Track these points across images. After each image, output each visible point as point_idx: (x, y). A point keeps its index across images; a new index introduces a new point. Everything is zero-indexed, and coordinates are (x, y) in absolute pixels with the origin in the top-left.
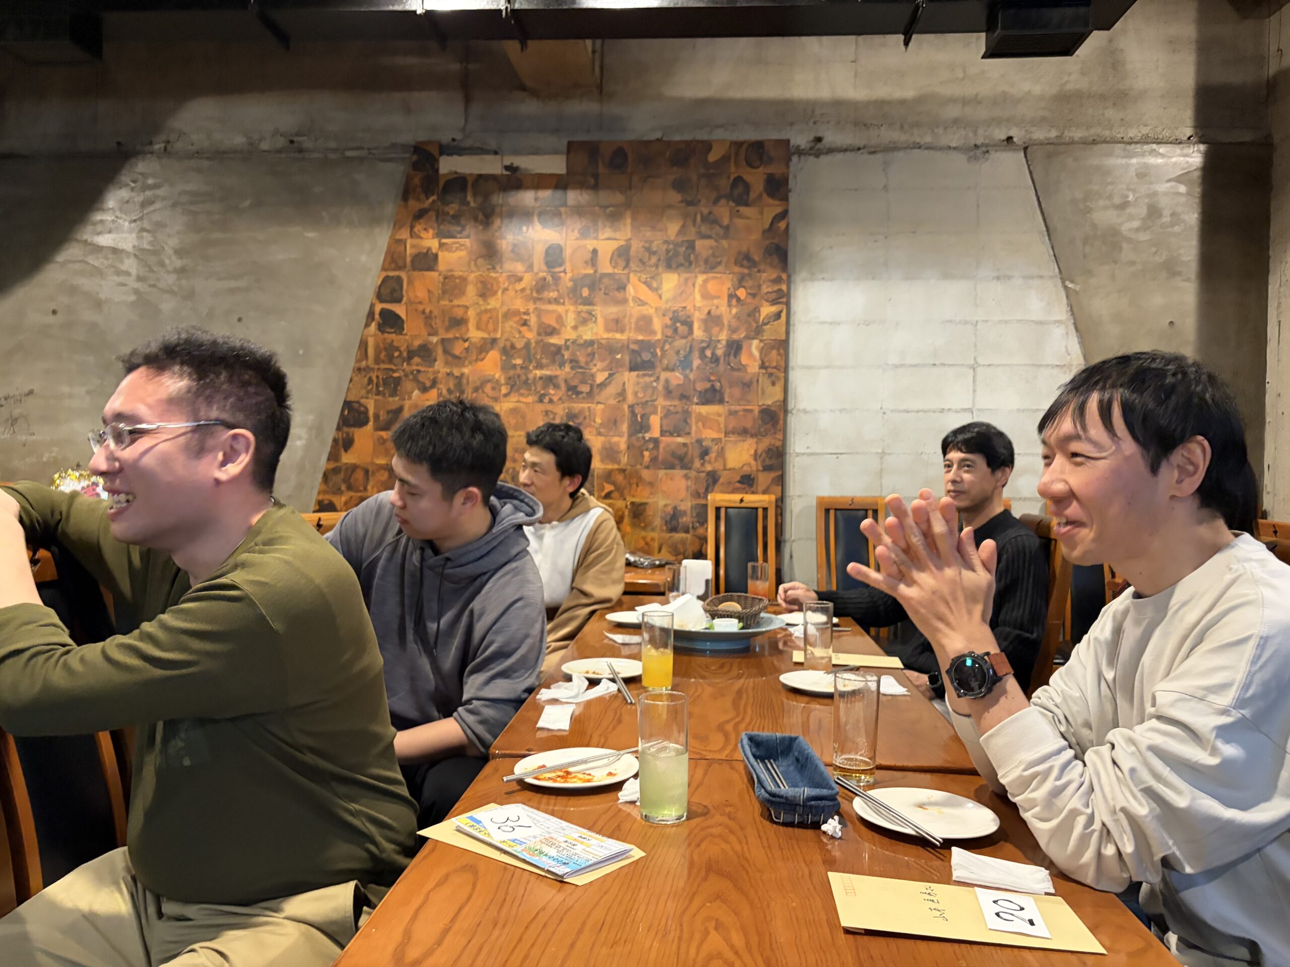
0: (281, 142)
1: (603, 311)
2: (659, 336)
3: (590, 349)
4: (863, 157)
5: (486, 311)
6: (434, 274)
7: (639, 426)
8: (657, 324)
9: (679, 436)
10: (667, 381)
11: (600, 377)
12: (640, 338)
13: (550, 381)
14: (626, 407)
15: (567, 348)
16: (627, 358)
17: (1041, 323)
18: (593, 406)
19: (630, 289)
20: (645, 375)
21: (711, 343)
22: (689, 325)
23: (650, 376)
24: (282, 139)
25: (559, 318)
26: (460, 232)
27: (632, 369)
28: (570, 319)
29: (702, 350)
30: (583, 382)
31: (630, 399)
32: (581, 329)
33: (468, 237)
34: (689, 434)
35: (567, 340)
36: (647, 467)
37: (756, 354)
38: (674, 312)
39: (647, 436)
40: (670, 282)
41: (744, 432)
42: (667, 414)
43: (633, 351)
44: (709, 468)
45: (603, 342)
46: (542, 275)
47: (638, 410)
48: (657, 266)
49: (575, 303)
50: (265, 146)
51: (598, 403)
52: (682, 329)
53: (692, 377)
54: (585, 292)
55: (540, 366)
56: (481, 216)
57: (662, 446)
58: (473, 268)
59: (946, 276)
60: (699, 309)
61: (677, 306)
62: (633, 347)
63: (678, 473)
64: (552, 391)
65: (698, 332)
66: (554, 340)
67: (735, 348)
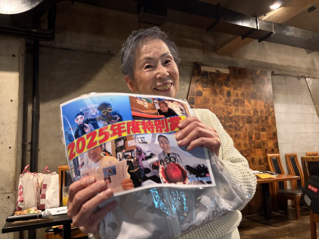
1: (240, 108)
2: (252, 115)
3: (238, 118)
4: (281, 77)
5: (215, 107)
6: (202, 97)
7: (251, 138)
8: (252, 112)
9: (259, 140)
10: (255, 126)
11: (241, 125)
12: (248, 115)
13: (231, 126)
14: (247, 133)
15: (233, 117)
16: (246, 120)
17: (313, 114)
18: (240, 133)
19: (245, 103)
20: (250, 125)
21: (262, 117)
22: (257, 112)
23: (251, 125)
25: (231, 110)
26: (207, 86)
27: (248, 123)
28: (234, 110)
29: (261, 118)
30: (238, 126)
31: (248, 131)
32: (236, 113)
33: (209, 88)
34: (260, 139)
35: (233, 115)
36: (253, 148)
37: (271, 119)
38: (255, 109)
39: (252, 140)
40: (253, 101)
41: (270, 138)
42: (256, 134)
43: (247, 119)
44: (265, 148)
45: (241, 116)
46: (227, 98)
47: (250, 133)
48: (250, 98)
49: (234, 106)
51: (242, 132)
52: (256, 113)
53: (259, 125)
54: (236, 103)
55: (228, 122)
56: (212, 83)
57: (256, 142)
58: (211, 96)
59: (298, 104)
60: (259, 108)
61: (255, 108)
62: (247, 117)
63: (259, 149)
64: (231, 129)
65: (259, 114)
66: (231, 115)
67: (267, 118)
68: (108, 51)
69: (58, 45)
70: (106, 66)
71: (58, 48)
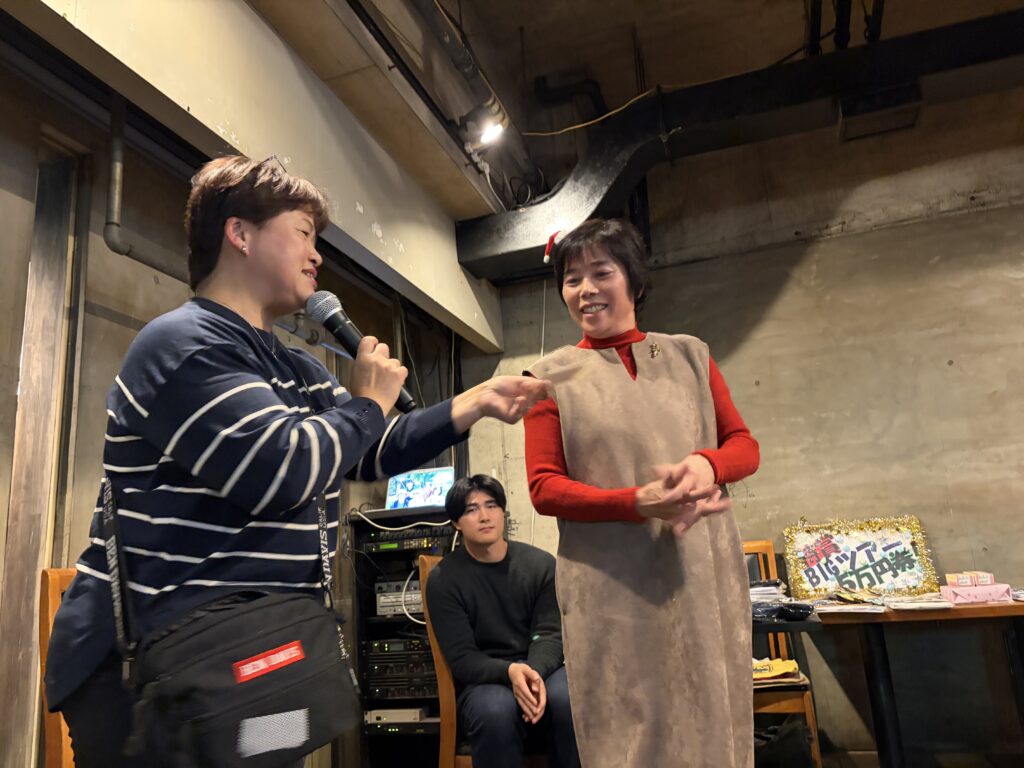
0: (961, 201)
24: (961, 198)
50: (944, 207)
68: (797, 233)
69: (670, 258)
70: (797, 273)
71: (674, 265)
